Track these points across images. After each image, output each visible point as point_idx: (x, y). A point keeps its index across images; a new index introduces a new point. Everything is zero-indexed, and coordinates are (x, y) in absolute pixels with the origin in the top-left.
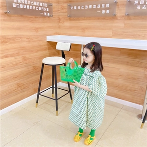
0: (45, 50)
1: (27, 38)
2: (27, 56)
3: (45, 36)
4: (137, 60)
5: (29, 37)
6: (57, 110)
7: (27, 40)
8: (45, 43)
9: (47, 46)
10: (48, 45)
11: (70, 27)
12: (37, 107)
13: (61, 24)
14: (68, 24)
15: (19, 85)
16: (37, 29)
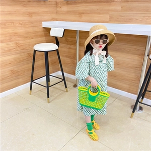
0: (41, 36)
1: (20, 24)
2: (21, 42)
3: (41, 21)
4: (135, 47)
5: (21, 23)
6: (48, 97)
7: (20, 25)
8: (40, 29)
9: (43, 33)
10: (44, 31)
11: (67, 12)
12: (30, 94)
13: (58, 9)
14: (65, 8)
15: (13, 72)
16: (30, 14)
